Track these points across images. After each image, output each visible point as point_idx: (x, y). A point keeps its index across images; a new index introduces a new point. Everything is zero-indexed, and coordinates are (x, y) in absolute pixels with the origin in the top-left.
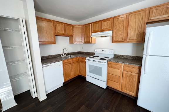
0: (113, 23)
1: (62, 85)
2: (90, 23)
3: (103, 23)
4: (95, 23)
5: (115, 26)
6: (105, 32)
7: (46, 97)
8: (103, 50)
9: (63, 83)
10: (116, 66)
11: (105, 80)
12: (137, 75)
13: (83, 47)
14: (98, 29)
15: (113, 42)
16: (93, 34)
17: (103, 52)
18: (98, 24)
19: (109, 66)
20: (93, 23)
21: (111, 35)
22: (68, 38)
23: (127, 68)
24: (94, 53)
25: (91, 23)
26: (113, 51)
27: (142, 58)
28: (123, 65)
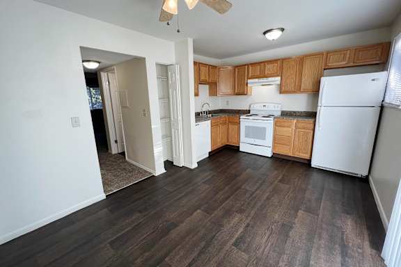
0: (282, 67)
1: (207, 156)
2: (246, 65)
3: (268, 66)
4: (253, 64)
5: (284, 71)
6: (270, 79)
7: (196, 165)
8: (264, 104)
9: (210, 153)
10: (286, 124)
11: (271, 144)
12: (312, 132)
13: (228, 102)
14: (258, 73)
15: (281, 93)
16: (249, 81)
17: (265, 108)
18: (259, 67)
19: (276, 124)
20: (251, 64)
21: (279, 82)
22: (207, 86)
23: (300, 125)
24: (249, 111)
25: (248, 65)
26: (280, 106)
27: (316, 113)
28: (295, 121)
